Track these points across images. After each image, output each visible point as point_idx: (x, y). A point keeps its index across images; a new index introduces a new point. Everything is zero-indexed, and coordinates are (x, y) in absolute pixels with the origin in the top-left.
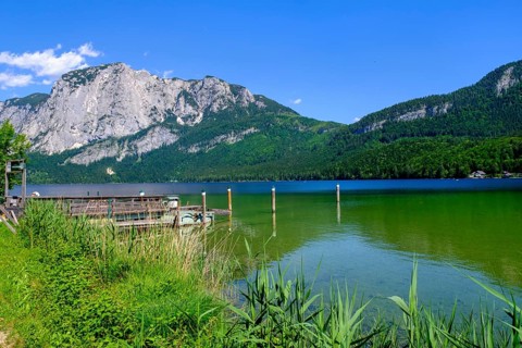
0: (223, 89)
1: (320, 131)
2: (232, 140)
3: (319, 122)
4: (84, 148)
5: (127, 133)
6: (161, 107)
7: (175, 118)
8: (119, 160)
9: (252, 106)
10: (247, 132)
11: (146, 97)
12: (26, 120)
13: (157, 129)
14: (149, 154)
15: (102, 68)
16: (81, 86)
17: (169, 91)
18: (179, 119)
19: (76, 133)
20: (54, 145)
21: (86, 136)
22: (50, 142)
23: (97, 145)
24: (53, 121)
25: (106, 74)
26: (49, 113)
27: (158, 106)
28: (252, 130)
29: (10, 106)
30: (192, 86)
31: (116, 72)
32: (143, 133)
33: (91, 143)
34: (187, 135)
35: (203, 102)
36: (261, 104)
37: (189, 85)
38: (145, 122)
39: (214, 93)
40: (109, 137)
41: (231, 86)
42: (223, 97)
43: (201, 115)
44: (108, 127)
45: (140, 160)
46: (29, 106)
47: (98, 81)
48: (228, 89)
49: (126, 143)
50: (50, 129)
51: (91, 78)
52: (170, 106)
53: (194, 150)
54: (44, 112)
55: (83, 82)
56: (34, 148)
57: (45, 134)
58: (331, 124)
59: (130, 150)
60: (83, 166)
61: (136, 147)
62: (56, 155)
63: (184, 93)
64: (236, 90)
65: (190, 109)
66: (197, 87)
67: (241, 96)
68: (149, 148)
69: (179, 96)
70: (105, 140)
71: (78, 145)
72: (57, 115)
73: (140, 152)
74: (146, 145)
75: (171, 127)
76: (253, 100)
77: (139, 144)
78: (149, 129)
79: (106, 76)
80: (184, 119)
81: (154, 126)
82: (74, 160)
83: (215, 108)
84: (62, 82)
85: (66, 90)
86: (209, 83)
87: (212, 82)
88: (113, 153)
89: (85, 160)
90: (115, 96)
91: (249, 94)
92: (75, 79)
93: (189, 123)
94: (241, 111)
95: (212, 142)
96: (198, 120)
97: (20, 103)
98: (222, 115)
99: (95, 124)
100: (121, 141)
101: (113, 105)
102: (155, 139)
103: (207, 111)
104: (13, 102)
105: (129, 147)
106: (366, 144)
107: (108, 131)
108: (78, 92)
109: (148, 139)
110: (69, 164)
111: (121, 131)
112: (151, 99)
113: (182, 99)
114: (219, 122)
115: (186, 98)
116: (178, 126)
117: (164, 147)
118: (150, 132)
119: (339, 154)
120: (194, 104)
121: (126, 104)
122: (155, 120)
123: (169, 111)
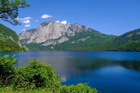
0: (80, 27)
1: (108, 38)
2: (83, 40)
3: (107, 35)
4: (46, 42)
5: (56, 38)
6: (64, 31)
7: (68, 34)
8: (54, 45)
9: (88, 31)
10: (87, 38)
11: (60, 29)
12: (31, 35)
13: (64, 37)
14: (62, 43)
15: (50, 22)
16: (45, 26)
17: (66, 27)
18: (69, 35)
19: (44, 38)
20: (38, 41)
21: (46, 39)
22: (38, 40)
23: (49, 41)
24: (38, 35)
25: (51, 23)
26: (37, 33)
27: (63, 31)
28: (89, 37)
29: (27, 32)
30: (72, 26)
31: (53, 23)
32: (60, 38)
33: (47, 41)
34: (71, 39)
35: (75, 30)
36: (90, 30)
37: (71, 26)
38: (60, 35)
39: (78, 28)
40: (51, 39)
41: (82, 26)
42: (80, 29)
43: (74, 33)
44: (51, 36)
45: (59, 45)
46: (32, 32)
47: (49, 25)
48: (81, 26)
49: (56, 40)
50: (37, 37)
51: (47, 24)
52: (66, 31)
53: (73, 42)
54: (36, 33)
55: (45, 25)
56: (34, 42)
57: (36, 38)
58: (111, 36)
59: (57, 42)
60: (45, 46)
61: (58, 42)
62: (39, 43)
63: (70, 28)
64: (83, 27)
65: (71, 32)
66: (73, 26)
67: (85, 28)
68: (61, 42)
69: (68, 29)
70: (51, 40)
71: (44, 41)
72: (39, 33)
73: (59, 43)
74: (61, 41)
75: (67, 37)
76: (88, 29)
77: (59, 41)
78: (61, 37)
79: (51, 24)
80: (70, 34)
81: (63, 36)
82: (43, 45)
83: (78, 31)
84: (40, 26)
85: (41, 27)
86: (76, 25)
87: (77, 25)
88: (53, 43)
89: (46, 45)
90: (53, 28)
91: (87, 28)
92: (43, 25)
93: (71, 35)
94: (85, 32)
95: (78, 40)
96: (74, 35)
97: (30, 31)
98: (80, 33)
99: (48, 36)
100: (55, 40)
101: (52, 31)
102: (63, 40)
103: (76, 32)
104: (28, 31)
105: (57, 41)
106: (128, 41)
107: (51, 38)
108: (44, 28)
109: (61, 39)
110: (42, 46)
111: (54, 37)
112: (62, 30)
113: (69, 29)
114: (79, 35)
115: (70, 29)
116: (69, 36)
117: (65, 42)
118: (62, 38)
119: (120, 44)
120: (72, 31)
121: (56, 31)
122: (62, 35)
123: (66, 33)
